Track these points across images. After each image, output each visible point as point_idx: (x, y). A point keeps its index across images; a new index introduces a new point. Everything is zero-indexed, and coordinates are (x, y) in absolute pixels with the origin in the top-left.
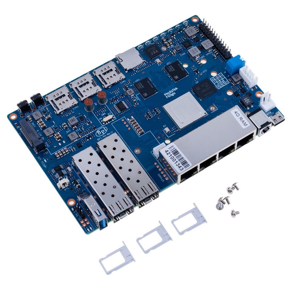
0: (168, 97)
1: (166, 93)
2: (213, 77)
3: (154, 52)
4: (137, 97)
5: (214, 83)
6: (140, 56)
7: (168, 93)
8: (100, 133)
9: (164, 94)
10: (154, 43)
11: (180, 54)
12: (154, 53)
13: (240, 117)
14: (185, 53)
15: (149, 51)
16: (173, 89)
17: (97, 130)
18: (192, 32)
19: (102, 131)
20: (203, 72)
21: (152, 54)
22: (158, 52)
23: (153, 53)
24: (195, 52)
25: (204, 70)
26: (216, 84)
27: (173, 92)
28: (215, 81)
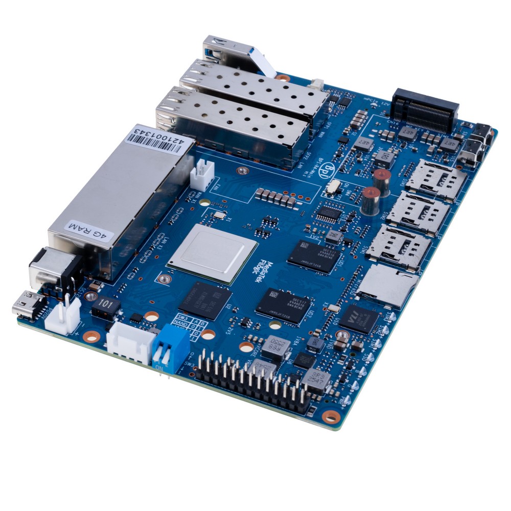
0: (261, 262)
1: (271, 266)
2: (204, 328)
3: (355, 318)
4: (316, 239)
5: (195, 320)
6: (373, 296)
7: (267, 267)
8: (327, 167)
9: (272, 264)
10: (372, 336)
11: (303, 339)
12: (352, 316)
13: (92, 233)
14: (295, 344)
15: (365, 315)
16: (263, 277)
17: (336, 170)
18: (313, 378)
19: (328, 171)
20: (232, 328)
21: (354, 312)
22: (349, 321)
23: (355, 315)
24: (274, 345)
25: (232, 332)
26: (190, 320)
27: (259, 274)
28: (196, 323)
